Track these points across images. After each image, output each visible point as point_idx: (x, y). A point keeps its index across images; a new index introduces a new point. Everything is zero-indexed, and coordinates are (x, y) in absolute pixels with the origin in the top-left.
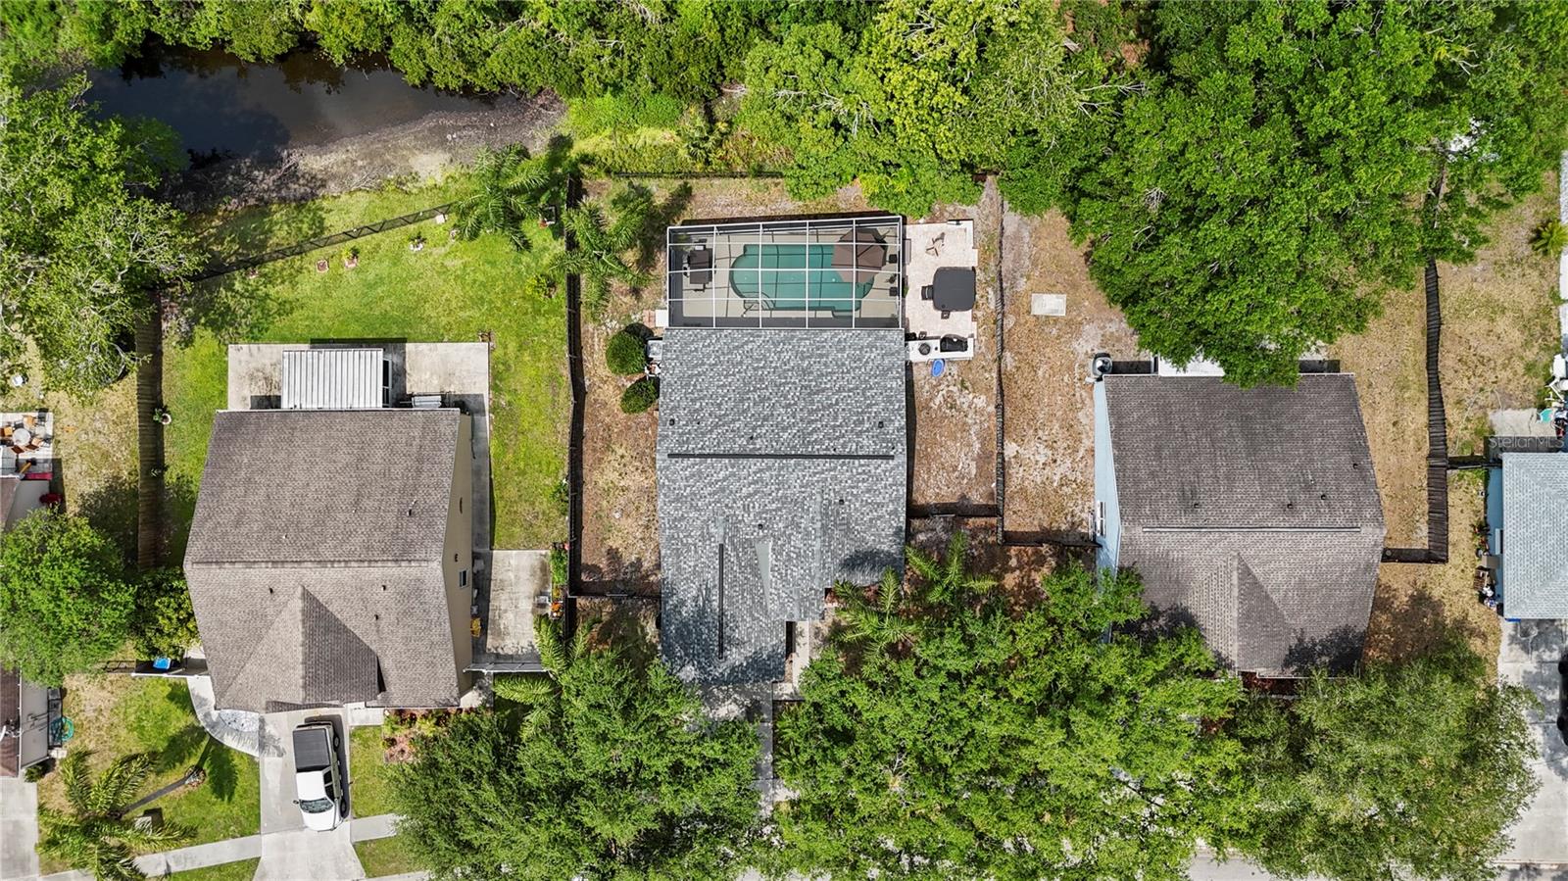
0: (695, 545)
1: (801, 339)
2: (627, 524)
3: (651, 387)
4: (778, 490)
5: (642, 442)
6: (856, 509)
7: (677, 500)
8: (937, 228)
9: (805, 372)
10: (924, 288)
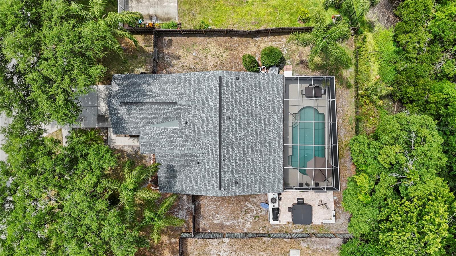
0: (177, 90)
1: (279, 142)
2: (190, 59)
3: (255, 69)
4: (204, 131)
5: (229, 65)
6: (195, 170)
7: (199, 81)
8: (332, 206)
9: (263, 145)
10: (303, 199)
